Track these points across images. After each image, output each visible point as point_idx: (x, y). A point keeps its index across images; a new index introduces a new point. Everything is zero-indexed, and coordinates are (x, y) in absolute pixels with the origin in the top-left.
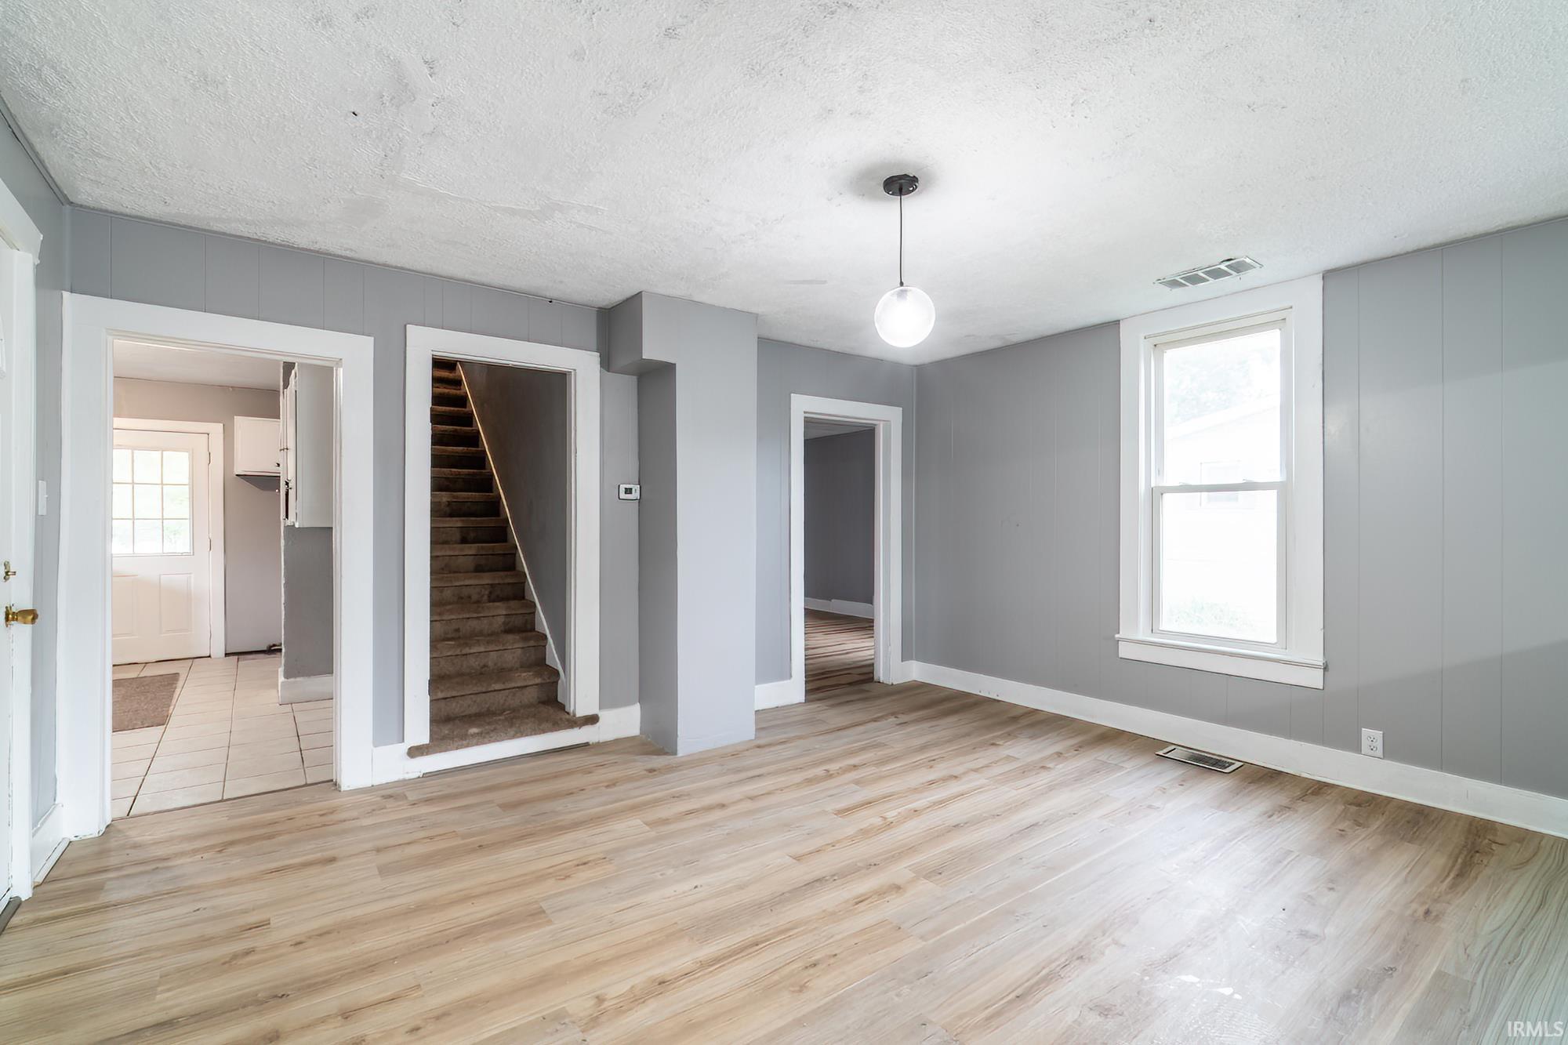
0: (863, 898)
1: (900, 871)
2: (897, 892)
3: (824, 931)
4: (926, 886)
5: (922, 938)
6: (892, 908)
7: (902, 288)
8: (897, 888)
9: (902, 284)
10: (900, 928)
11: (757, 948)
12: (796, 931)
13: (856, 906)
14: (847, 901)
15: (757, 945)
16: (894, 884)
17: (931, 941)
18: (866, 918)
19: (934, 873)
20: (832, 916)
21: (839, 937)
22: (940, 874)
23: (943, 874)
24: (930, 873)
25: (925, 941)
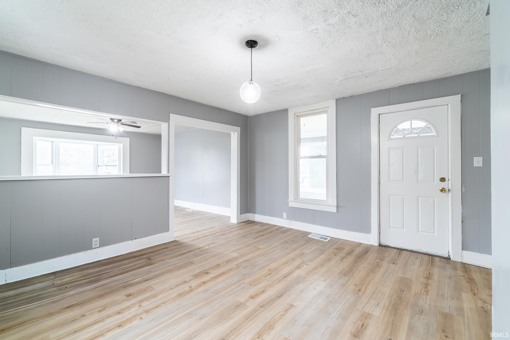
0: (263, 292)
1: (252, 305)
2: (252, 296)
3: (270, 282)
4: (242, 299)
5: (244, 283)
6: (252, 291)
7: (251, 81)
8: (252, 297)
9: (251, 80)
10: (250, 285)
11: (285, 276)
12: (277, 281)
13: (264, 290)
14: (267, 291)
15: (285, 277)
16: (253, 299)
17: (242, 282)
18: (260, 287)
19: (239, 306)
20: (270, 286)
21: (266, 281)
22: (236, 306)
23: (235, 306)
24: (240, 306)
25: (243, 282)
